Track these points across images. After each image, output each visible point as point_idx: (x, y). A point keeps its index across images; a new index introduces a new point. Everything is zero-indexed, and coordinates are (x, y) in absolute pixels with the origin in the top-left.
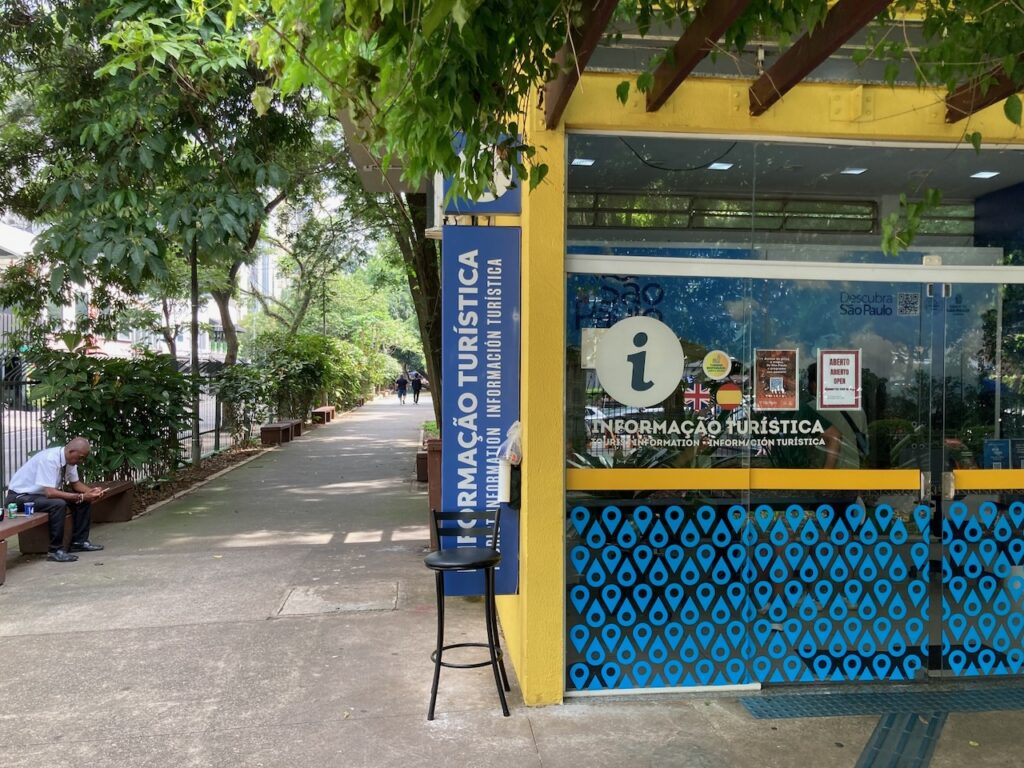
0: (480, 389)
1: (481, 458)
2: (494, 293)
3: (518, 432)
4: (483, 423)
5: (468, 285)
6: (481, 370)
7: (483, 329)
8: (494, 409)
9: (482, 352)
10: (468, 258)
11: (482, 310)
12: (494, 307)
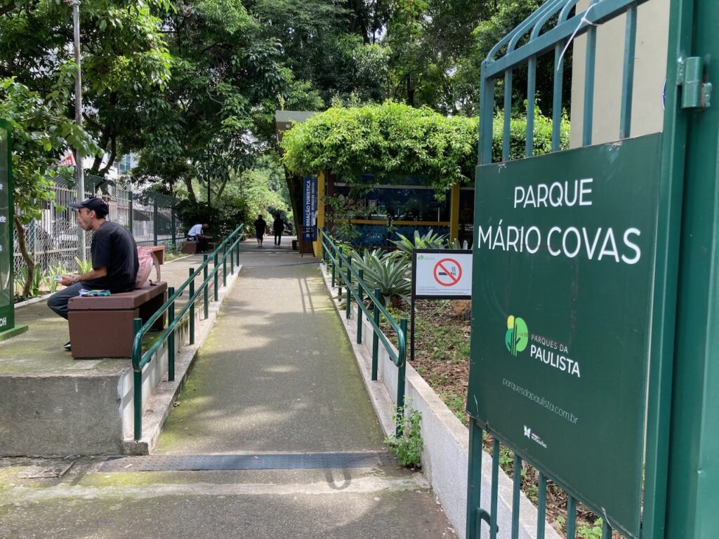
0: (310, 205)
1: (310, 217)
2: (313, 189)
3: (317, 213)
4: (311, 211)
5: (308, 187)
6: (311, 202)
7: (311, 195)
8: (313, 209)
9: (311, 199)
10: (309, 182)
11: (311, 191)
12: (313, 191)
